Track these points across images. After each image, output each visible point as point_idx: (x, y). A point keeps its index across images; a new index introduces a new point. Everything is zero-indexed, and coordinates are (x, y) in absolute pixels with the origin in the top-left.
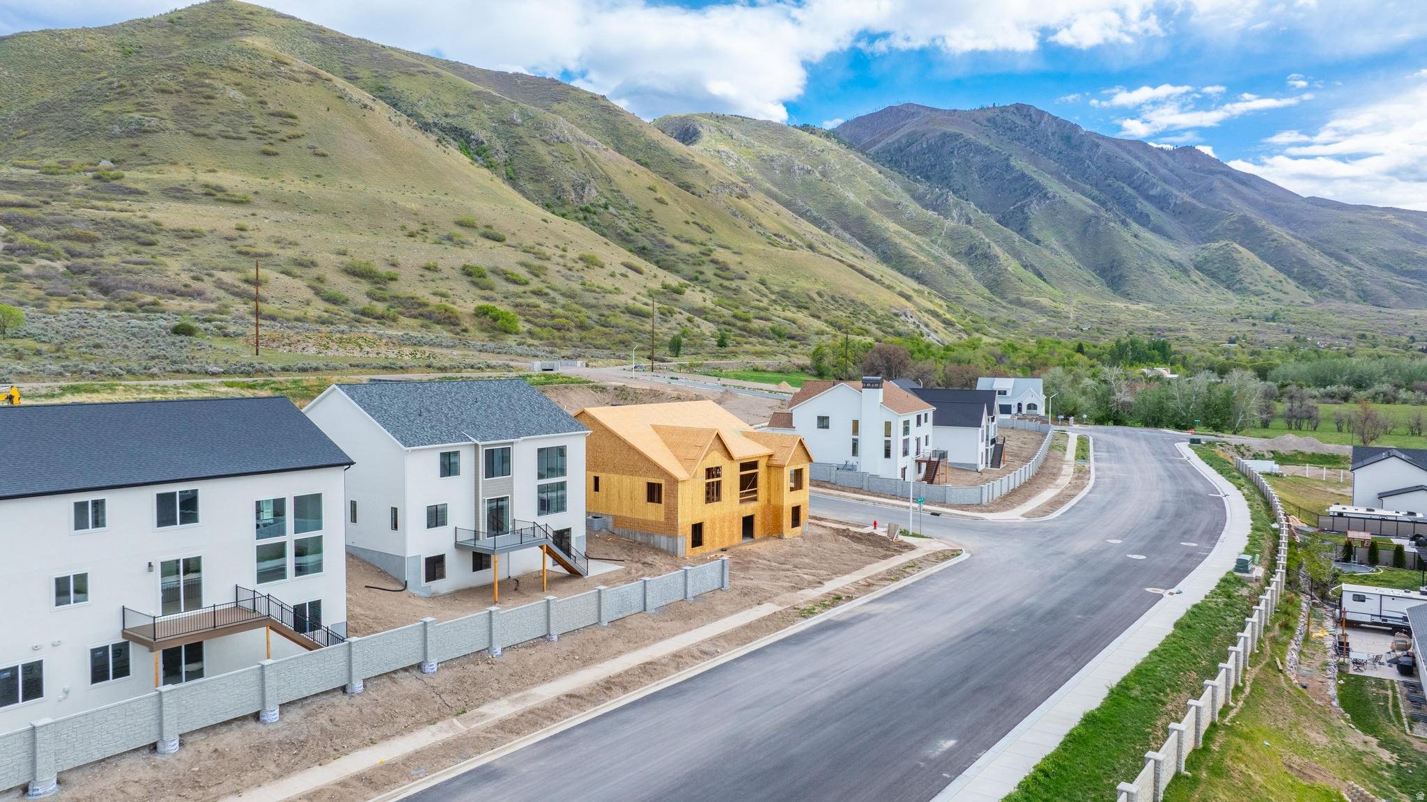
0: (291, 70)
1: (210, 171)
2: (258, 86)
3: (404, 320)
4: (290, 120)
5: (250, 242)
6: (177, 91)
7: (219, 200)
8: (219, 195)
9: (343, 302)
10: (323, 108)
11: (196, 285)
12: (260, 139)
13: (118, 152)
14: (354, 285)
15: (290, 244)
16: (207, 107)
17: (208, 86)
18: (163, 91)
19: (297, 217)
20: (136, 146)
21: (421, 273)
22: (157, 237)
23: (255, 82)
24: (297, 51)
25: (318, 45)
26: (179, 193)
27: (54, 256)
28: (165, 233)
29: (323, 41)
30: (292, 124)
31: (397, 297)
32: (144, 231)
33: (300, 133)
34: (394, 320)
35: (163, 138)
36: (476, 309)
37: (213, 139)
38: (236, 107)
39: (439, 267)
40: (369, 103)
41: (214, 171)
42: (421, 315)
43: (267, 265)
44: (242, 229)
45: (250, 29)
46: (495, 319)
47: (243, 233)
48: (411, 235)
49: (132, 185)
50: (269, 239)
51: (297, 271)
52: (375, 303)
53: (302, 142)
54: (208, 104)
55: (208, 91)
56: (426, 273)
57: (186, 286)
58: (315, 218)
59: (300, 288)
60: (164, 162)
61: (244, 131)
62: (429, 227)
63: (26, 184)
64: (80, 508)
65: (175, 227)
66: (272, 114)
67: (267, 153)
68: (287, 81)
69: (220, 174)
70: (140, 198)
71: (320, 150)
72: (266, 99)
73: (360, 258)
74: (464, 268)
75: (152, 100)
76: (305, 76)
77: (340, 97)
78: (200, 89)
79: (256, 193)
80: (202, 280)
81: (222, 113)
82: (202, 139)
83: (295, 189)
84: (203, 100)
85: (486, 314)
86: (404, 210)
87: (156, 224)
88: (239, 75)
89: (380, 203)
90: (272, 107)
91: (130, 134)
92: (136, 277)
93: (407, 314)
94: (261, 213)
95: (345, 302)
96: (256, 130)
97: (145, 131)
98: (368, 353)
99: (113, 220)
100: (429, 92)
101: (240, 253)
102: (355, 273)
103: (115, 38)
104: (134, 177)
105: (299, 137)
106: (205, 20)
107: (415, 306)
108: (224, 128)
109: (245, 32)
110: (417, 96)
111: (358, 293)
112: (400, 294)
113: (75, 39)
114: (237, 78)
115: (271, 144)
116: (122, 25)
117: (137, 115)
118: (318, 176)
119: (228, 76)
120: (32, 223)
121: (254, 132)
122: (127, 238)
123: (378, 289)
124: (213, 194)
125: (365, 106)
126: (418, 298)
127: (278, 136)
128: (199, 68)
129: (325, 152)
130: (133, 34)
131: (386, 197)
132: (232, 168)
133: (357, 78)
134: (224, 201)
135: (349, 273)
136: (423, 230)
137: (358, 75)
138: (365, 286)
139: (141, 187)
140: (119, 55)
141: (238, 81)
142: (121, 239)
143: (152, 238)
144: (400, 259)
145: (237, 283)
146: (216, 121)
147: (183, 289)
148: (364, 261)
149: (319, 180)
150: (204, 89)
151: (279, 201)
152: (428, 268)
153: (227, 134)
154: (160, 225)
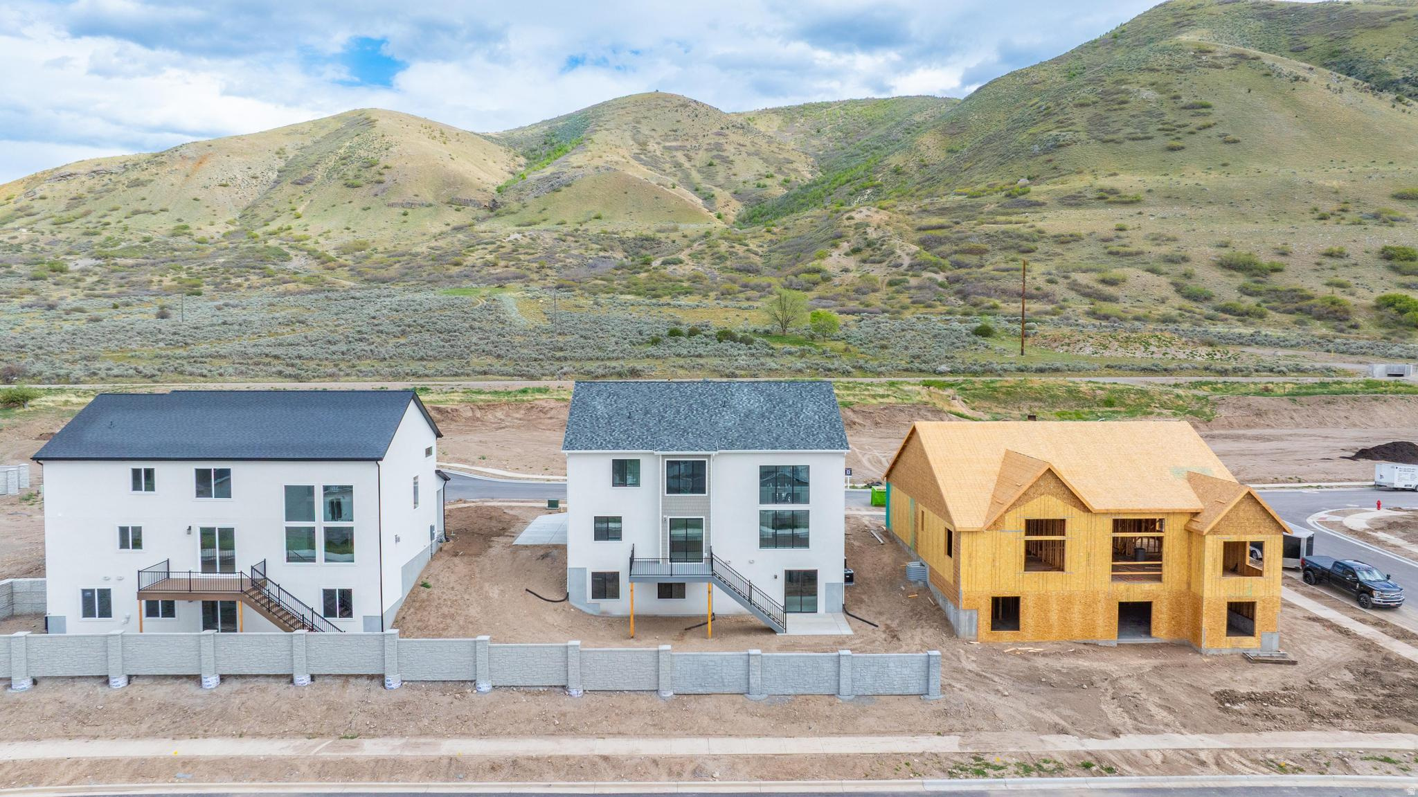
0: (1214, 58)
1: (1111, 175)
2: (1174, 81)
3: (1273, 316)
4: (1204, 110)
5: (1126, 241)
6: (1094, 103)
7: (1110, 202)
8: (1112, 198)
9: (1206, 299)
10: (1244, 90)
11: (1048, 288)
12: (1167, 135)
13: (1035, 169)
14: (1226, 280)
15: (1168, 240)
16: (1120, 112)
17: (1122, 92)
18: (1082, 105)
19: (1187, 211)
20: (1050, 161)
21: (1318, 260)
22: (1038, 245)
23: (1172, 77)
24: (1237, 35)
25: (1263, 23)
26: (1074, 201)
27: (941, 268)
28: (1046, 240)
29: (1269, 17)
30: (1204, 115)
31: (1275, 291)
32: (1027, 240)
33: (1211, 122)
34: (1261, 316)
35: (1075, 149)
36: (1378, 300)
37: (1119, 143)
38: (1148, 107)
39: (1347, 251)
40: (1302, 73)
41: (1115, 174)
42: (1300, 310)
43: (1136, 263)
44: (1122, 229)
45: (1188, 25)
46: (1402, 311)
47: (1122, 234)
48: (1323, 218)
49: (1034, 198)
50: (1146, 237)
51: (1164, 268)
52: (1245, 298)
53: (1213, 132)
54: (1121, 109)
55: (1122, 97)
56: (1327, 260)
57: (1038, 289)
58: (1206, 211)
59: (1162, 285)
60: (1071, 172)
61: (1152, 130)
62: (1350, 207)
63: (954, 209)
64: (136, 473)
65: (1056, 233)
66: (1185, 108)
67: (1172, 149)
68: (1206, 70)
69: (1121, 176)
70: (1038, 209)
71: (1232, 136)
72: (1179, 93)
73: (1241, 250)
74: (1384, 250)
75: (1070, 115)
76: (1228, 60)
77: (1267, 75)
78: (1115, 96)
79: (1149, 191)
80: (1056, 283)
81: (1133, 116)
82: (1109, 144)
83: (1191, 182)
84: (1117, 107)
85: (1391, 305)
86: (1321, 189)
87: (1040, 232)
88: (1156, 74)
89: (1291, 185)
90: (1185, 100)
91: (1046, 151)
92: (996, 283)
93: (1282, 310)
94: (1147, 211)
95: (1208, 298)
96: (1166, 127)
97: (1061, 146)
98: (1153, 353)
99: (1003, 233)
100: (1404, 41)
101: (1111, 253)
102: (1230, 266)
103: (1064, 65)
104: (1038, 191)
105: (1209, 126)
106: (1146, 27)
107: (1296, 300)
108: (1133, 131)
109: (1183, 29)
110: (1385, 51)
111: (1227, 288)
112: (1282, 287)
113: (1032, 75)
114: (1155, 77)
115: (1178, 138)
116: (1072, 51)
117: (1054, 133)
118: (1224, 165)
119: (1147, 77)
120: (940, 241)
121: (1163, 130)
122: (1012, 247)
123: (1256, 282)
124: (1107, 197)
125: (1297, 79)
126: (1302, 290)
127: (1187, 129)
128: (1118, 76)
129: (1237, 138)
130: (1080, 58)
131: (1301, 176)
132: (1134, 169)
133: (1306, 48)
134: (1115, 202)
135: (1224, 267)
136: (1343, 210)
137: (1307, 45)
138: (1241, 279)
139: (1041, 199)
140: (1064, 80)
141: (1153, 81)
142: (1005, 249)
143: (1032, 245)
144: (1293, 246)
145: (1092, 284)
146: (1126, 125)
147: (1034, 292)
148: (1245, 252)
149: (1224, 169)
150: (1119, 95)
151: (1172, 197)
152: (1330, 255)
153: (1134, 136)
154: (1043, 232)
